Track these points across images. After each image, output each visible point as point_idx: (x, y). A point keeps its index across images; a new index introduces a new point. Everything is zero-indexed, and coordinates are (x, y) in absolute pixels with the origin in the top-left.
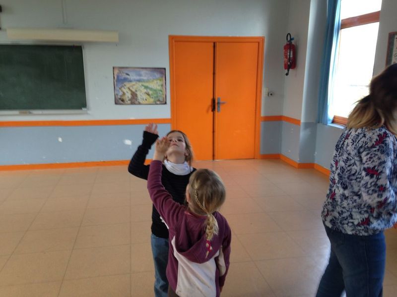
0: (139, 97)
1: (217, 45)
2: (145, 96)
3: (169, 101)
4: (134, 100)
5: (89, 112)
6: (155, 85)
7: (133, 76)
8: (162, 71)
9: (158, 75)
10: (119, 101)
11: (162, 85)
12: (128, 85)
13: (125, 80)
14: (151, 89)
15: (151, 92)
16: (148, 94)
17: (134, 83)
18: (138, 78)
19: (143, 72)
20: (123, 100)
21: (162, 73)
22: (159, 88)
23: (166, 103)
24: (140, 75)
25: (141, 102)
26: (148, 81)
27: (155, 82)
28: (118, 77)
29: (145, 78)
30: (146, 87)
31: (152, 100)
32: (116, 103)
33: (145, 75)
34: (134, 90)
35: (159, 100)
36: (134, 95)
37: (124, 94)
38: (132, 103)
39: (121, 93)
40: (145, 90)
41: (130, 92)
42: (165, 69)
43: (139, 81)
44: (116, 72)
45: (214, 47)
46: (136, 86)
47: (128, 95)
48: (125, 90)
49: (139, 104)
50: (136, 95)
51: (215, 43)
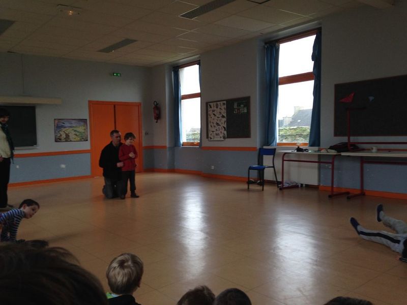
0: (71, 137)
1: (116, 106)
2: (74, 136)
3: (89, 139)
4: (67, 139)
5: (37, 147)
6: (81, 129)
7: (67, 124)
8: (84, 121)
9: (82, 124)
10: (58, 140)
11: (85, 129)
12: (64, 129)
13: (62, 127)
14: (78, 132)
15: (78, 134)
16: (76, 135)
17: (67, 128)
18: (69, 125)
19: (73, 122)
20: (60, 139)
22: (83, 131)
23: (87, 140)
24: (71, 124)
25: (72, 140)
26: (76, 127)
27: (81, 127)
28: (57, 125)
30: (75, 131)
31: (79, 138)
32: (56, 141)
33: (74, 124)
34: (67, 133)
35: (83, 139)
36: (67, 136)
37: (61, 135)
38: (66, 141)
39: (59, 135)
40: (74, 133)
41: (65, 134)
42: (86, 120)
43: (71, 127)
44: (56, 122)
45: (115, 107)
46: (69, 130)
47: (64, 136)
48: (62, 133)
49: (71, 141)
50: (69, 136)
51: (115, 105)
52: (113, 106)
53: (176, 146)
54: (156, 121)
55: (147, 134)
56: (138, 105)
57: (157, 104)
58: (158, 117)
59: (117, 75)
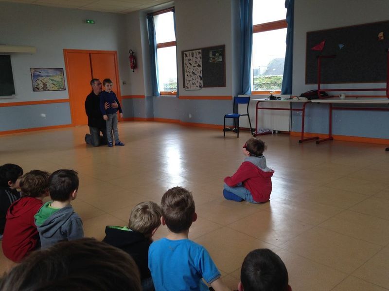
0: (48, 86)
1: (92, 55)
2: (52, 86)
3: (67, 88)
4: (45, 88)
5: (16, 97)
6: (58, 78)
7: (43, 73)
8: (61, 70)
9: (59, 73)
10: (36, 89)
11: (62, 79)
12: (41, 79)
13: (39, 76)
14: (55, 81)
15: (55, 83)
16: (54, 85)
17: (44, 78)
18: (47, 74)
19: (50, 71)
20: (38, 89)
21: (61, 71)
23: (65, 90)
24: (48, 73)
25: (50, 89)
26: (53, 76)
27: (58, 76)
28: (34, 74)
29: (51, 74)
30: (52, 80)
31: (56, 88)
32: (34, 91)
33: (51, 73)
34: (44, 82)
35: (61, 88)
36: (45, 85)
37: (38, 85)
38: (44, 90)
39: (36, 84)
40: (52, 82)
41: (42, 84)
42: (63, 69)
43: (47, 76)
44: (33, 71)
45: (90, 56)
46: (46, 80)
47: (41, 85)
48: (39, 82)
49: (49, 90)
51: (90, 54)
52: (88, 55)
53: (154, 96)
54: (133, 70)
55: (124, 83)
56: (114, 54)
57: (133, 53)
58: (135, 66)
59: (90, 23)
